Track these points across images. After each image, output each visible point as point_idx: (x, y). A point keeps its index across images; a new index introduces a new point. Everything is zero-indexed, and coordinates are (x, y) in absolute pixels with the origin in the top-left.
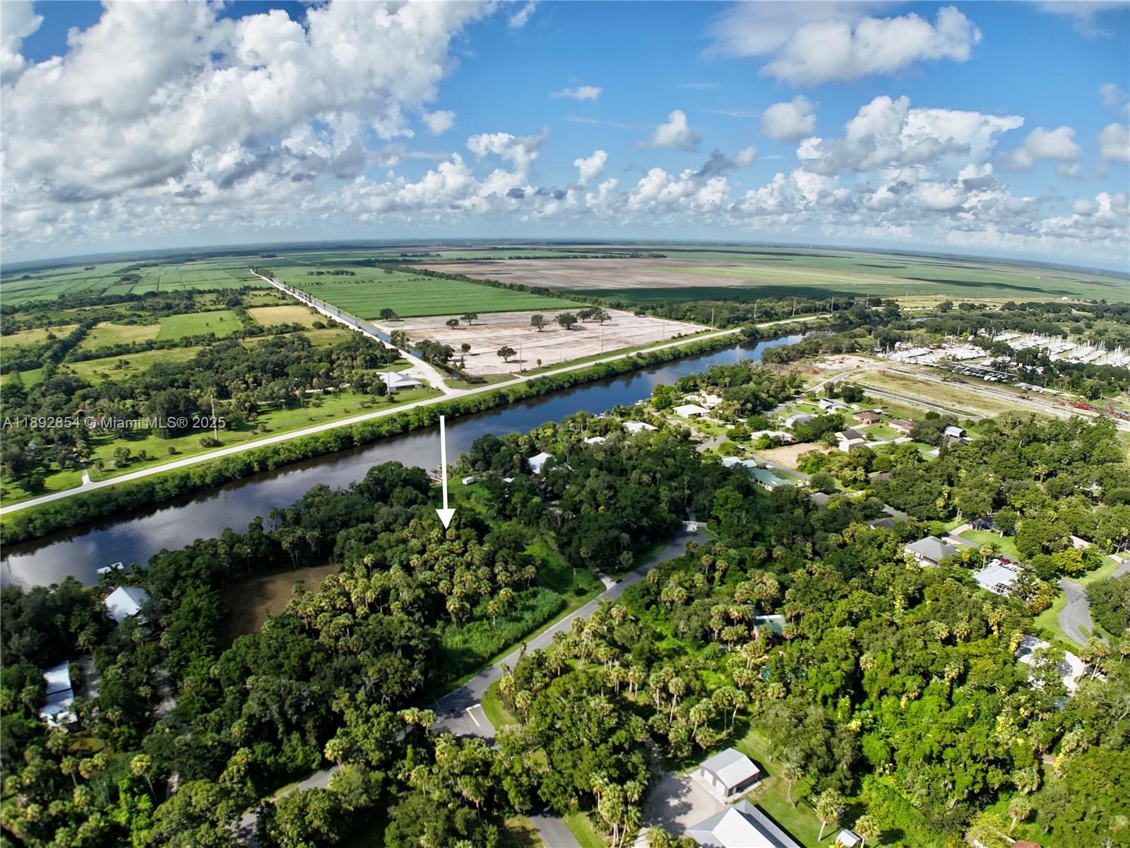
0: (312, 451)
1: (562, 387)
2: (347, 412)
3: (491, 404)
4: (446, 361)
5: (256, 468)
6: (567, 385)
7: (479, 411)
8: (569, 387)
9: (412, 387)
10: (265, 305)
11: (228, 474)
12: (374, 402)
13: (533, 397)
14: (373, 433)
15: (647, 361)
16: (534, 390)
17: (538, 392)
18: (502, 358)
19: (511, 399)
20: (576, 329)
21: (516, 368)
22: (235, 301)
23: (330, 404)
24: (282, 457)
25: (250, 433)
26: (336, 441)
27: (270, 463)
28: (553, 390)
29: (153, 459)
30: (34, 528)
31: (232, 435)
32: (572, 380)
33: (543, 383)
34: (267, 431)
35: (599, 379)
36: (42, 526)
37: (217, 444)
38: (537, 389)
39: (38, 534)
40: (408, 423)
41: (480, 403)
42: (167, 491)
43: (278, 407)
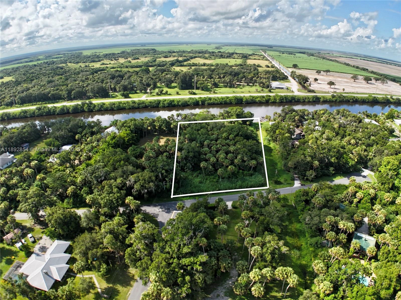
0: (224, 101)
1: (349, 101)
2: (249, 92)
3: (311, 100)
4: (305, 83)
5: (200, 103)
6: (351, 101)
7: (304, 102)
8: (352, 102)
9: (283, 88)
10: (255, 59)
11: (189, 103)
12: (262, 90)
13: (333, 102)
14: (252, 100)
15: (395, 101)
16: (334, 99)
17: (336, 100)
18: (329, 86)
19: (322, 100)
20: (371, 84)
21: (332, 90)
22: (245, 57)
23: (247, 88)
24: (212, 101)
25: (208, 93)
26: (235, 100)
27: (206, 102)
28: (344, 101)
29: (170, 94)
30: (114, 107)
31: (203, 92)
32: (354, 99)
33: (340, 97)
34: (215, 93)
35: (368, 102)
36: (117, 106)
37: (195, 94)
38: (336, 99)
39: (115, 109)
40: (269, 99)
41: (306, 98)
42: (164, 104)
43: (226, 87)
